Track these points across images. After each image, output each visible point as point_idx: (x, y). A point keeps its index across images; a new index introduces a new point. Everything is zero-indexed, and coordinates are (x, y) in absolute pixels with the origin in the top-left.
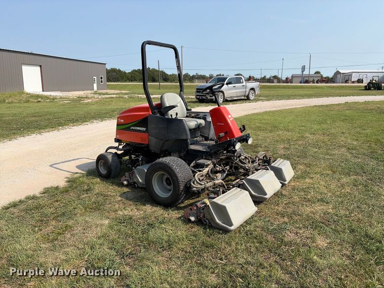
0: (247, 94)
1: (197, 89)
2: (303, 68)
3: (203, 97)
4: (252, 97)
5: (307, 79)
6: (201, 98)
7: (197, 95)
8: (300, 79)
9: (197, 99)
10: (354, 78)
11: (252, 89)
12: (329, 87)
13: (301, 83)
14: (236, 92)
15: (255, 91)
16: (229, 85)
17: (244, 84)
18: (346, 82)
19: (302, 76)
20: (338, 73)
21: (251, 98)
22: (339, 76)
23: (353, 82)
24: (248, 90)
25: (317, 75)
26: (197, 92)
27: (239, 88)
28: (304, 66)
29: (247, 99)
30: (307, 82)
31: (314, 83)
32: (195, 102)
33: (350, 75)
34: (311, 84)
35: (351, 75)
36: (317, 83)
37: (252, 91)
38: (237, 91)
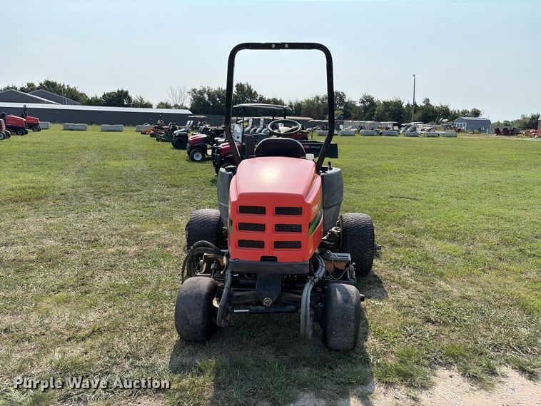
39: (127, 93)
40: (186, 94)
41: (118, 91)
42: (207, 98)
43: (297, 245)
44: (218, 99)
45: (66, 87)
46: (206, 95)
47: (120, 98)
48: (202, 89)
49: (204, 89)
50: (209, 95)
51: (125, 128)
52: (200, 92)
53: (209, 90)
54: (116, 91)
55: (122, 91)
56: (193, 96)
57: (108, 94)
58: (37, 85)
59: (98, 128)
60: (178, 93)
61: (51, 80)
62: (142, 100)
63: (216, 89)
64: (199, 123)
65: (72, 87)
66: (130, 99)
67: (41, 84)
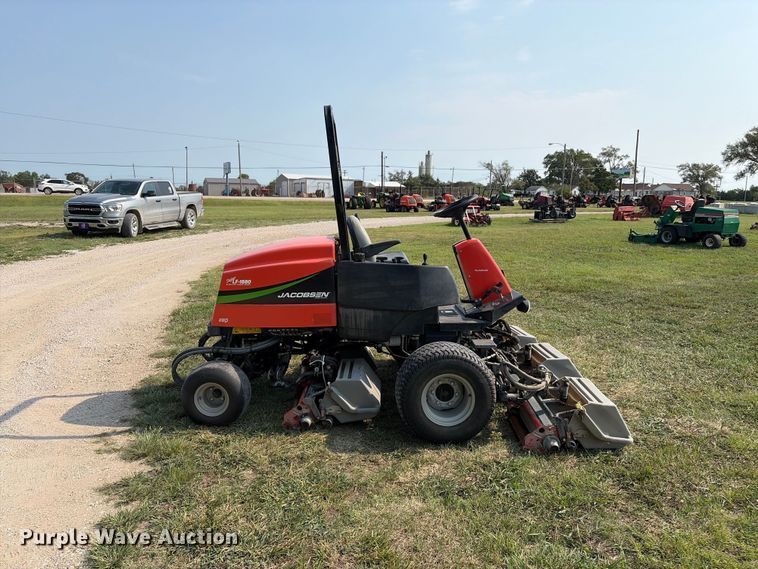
0: (182, 217)
1: (70, 206)
2: (227, 168)
3: (91, 225)
4: (191, 223)
5: (235, 187)
6: (84, 226)
7: (71, 220)
8: (223, 188)
9: (69, 229)
10: (311, 190)
11: (191, 206)
12: (285, 203)
13: (224, 194)
14: (163, 213)
15: (195, 210)
16: (148, 198)
17: (175, 196)
18: (299, 194)
19: (226, 183)
20: (282, 178)
21: (191, 226)
22: (284, 183)
23: (310, 196)
24: (183, 208)
25: (244, 181)
26: (71, 212)
27: (167, 205)
28: (229, 163)
29: (183, 226)
30: (235, 193)
31: (248, 195)
32: (63, 236)
33: (303, 183)
34: (243, 198)
35: (305, 183)
36: (253, 195)
37: (191, 210)
38: (164, 210)
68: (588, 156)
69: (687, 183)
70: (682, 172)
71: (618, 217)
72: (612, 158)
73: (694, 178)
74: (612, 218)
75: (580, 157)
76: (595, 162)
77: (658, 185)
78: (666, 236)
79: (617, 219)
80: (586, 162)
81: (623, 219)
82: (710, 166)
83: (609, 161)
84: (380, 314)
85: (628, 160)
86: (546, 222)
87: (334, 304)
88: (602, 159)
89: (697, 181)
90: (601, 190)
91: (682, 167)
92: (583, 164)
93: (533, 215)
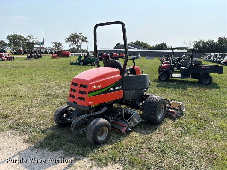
39: (165, 44)
40: (191, 43)
41: (162, 43)
42: (202, 45)
43: (83, 99)
44: (207, 45)
45: (143, 43)
46: (201, 44)
47: (162, 46)
48: (199, 41)
49: (201, 41)
50: (203, 43)
51: (155, 58)
52: (199, 43)
53: (203, 41)
54: (161, 43)
55: (163, 43)
56: (195, 45)
57: (158, 45)
58: (134, 42)
59: (145, 58)
60: (188, 43)
61: (138, 41)
62: (171, 47)
63: (207, 41)
64: (188, 56)
65: (145, 43)
66: (166, 47)
67: (135, 42)
68: (23, 37)
69: (54, 47)
70: (52, 44)
71: (53, 57)
72: (31, 38)
73: (56, 46)
74: (51, 57)
75: (20, 37)
76: (26, 39)
77: (47, 48)
78: (81, 63)
79: (53, 58)
80: (23, 39)
81: (55, 58)
82: (60, 43)
83: (30, 39)
84: (137, 91)
85: (37, 39)
86: (32, 59)
87: (122, 90)
88: (28, 38)
89: (57, 47)
90: (30, 49)
91: (52, 43)
92: (22, 40)
93: (27, 56)
